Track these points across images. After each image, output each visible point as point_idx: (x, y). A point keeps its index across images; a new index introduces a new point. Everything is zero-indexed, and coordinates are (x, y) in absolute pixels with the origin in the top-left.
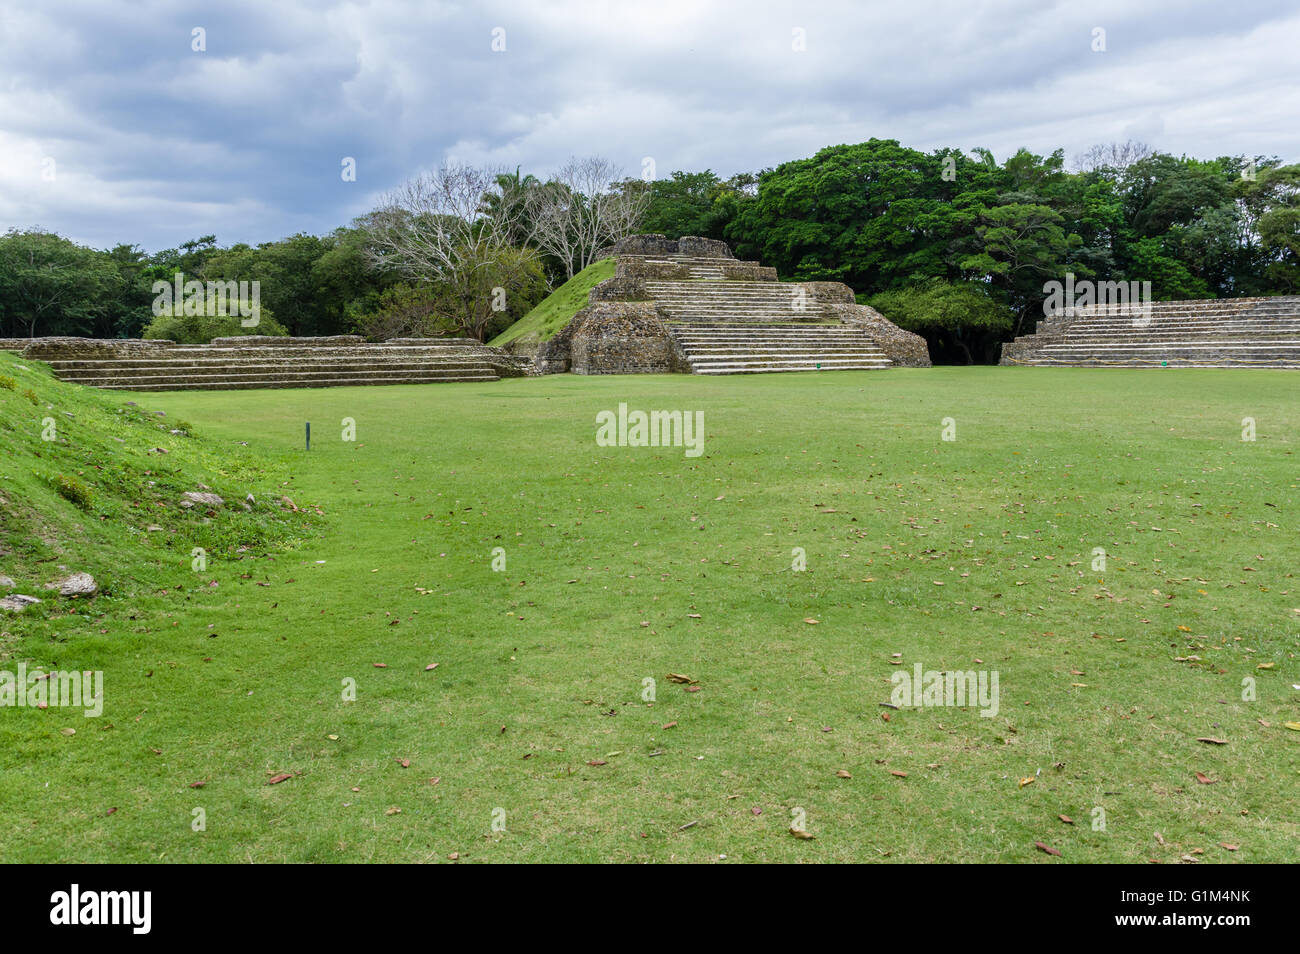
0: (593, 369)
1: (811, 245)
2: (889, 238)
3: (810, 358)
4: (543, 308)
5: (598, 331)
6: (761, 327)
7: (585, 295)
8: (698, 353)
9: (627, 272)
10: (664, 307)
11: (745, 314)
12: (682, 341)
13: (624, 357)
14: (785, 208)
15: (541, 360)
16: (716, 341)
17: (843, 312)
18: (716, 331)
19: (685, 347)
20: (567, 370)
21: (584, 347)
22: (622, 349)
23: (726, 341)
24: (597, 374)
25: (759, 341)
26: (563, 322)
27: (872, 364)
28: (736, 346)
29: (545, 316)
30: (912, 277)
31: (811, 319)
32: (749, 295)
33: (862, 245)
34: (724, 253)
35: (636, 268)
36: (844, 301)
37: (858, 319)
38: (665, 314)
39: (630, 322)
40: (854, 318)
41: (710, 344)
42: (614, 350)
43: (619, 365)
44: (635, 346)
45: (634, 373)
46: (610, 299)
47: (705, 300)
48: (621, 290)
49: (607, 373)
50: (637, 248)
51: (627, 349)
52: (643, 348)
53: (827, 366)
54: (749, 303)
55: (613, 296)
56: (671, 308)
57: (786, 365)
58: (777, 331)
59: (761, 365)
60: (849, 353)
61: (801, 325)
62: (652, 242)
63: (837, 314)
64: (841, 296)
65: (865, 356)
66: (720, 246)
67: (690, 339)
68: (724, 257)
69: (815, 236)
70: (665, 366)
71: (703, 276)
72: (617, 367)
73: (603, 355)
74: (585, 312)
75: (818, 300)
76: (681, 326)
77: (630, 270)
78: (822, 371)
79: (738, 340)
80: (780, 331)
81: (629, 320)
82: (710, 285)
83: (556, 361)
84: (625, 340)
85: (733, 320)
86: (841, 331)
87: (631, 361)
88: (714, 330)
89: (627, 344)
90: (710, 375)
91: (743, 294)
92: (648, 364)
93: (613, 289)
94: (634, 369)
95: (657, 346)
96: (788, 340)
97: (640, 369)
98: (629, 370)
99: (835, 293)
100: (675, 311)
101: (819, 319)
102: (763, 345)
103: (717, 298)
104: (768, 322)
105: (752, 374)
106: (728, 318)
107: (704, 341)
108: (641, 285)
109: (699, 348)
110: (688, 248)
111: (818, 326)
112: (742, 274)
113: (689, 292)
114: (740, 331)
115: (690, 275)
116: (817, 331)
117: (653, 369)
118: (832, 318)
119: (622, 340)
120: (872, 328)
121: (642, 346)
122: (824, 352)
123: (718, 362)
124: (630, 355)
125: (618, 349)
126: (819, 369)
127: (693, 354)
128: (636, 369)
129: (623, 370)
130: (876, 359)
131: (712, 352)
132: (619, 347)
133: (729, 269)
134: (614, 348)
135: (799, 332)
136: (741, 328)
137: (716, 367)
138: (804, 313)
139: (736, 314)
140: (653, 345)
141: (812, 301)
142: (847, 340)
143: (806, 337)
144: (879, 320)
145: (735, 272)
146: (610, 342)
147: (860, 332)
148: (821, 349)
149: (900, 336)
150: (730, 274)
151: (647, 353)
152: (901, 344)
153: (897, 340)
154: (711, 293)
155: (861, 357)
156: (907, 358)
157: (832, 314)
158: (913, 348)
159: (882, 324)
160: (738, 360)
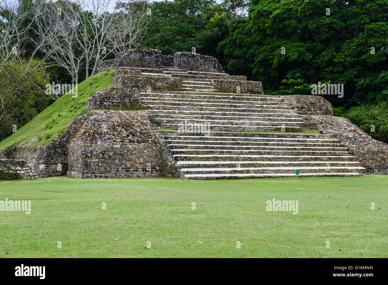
0: (87, 173)
1: (295, 61)
2: (363, 57)
3: (289, 165)
4: (46, 115)
5: (93, 137)
6: (245, 135)
7: (84, 104)
8: (186, 159)
9: (124, 83)
10: (157, 116)
11: (232, 124)
12: (172, 147)
13: (117, 162)
14: (271, 28)
15: (39, 164)
16: (203, 148)
17: (322, 123)
18: (204, 139)
19: (174, 153)
20: (64, 173)
21: (79, 152)
22: (115, 154)
23: (212, 148)
24: (91, 177)
25: (243, 148)
26: (61, 128)
27: (348, 171)
28: (222, 153)
29: (47, 122)
30: (385, 92)
31: (292, 129)
32: (235, 106)
33: (340, 63)
34: (215, 67)
35: (132, 80)
36: (322, 113)
37: (335, 129)
38: (157, 123)
39: (124, 129)
40: (331, 128)
41: (198, 151)
42: (108, 155)
43: (112, 170)
44: (128, 151)
45: (126, 176)
46: (106, 108)
47: (195, 110)
48: (117, 99)
49: (100, 177)
50: (134, 61)
51: (120, 154)
52: (135, 154)
53: (306, 172)
54: (236, 114)
55: (109, 105)
56: (163, 117)
57: (268, 172)
58: (260, 139)
59: (245, 171)
60: (324, 161)
61: (283, 135)
62: (149, 56)
63: (316, 124)
64: (320, 108)
65: (341, 164)
66: (211, 61)
67: (179, 146)
68: (214, 72)
69: (299, 54)
70: (156, 171)
71: (194, 88)
72: (110, 171)
73: (97, 160)
74: (82, 119)
75: (298, 112)
76: (171, 134)
77: (126, 81)
78: (301, 176)
79: (224, 147)
80: (263, 140)
81: (123, 127)
82: (201, 96)
83: (53, 165)
84: (118, 146)
85: (220, 129)
86: (319, 141)
87: (123, 166)
88: (202, 138)
89: (120, 150)
90: (197, 180)
91: (230, 105)
92: (139, 168)
93: (109, 98)
94: (126, 173)
95: (148, 152)
96: (270, 148)
97: (131, 173)
98: (121, 174)
99: (314, 106)
100: (166, 120)
101: (299, 129)
102: (247, 152)
103: (206, 108)
104: (252, 132)
105: (236, 179)
106: (215, 127)
107: (192, 148)
108: (136, 96)
109: (187, 154)
110: (182, 62)
111: (298, 135)
112: (230, 87)
113: (180, 102)
114: (225, 139)
115: (183, 87)
116: (297, 140)
117: (144, 173)
118: (311, 129)
119: (115, 146)
120: (347, 138)
121: (134, 152)
122: (304, 159)
123: (205, 168)
124: (123, 160)
125: (111, 155)
126: (298, 175)
127: (182, 160)
128: (128, 173)
129: (116, 173)
130: (351, 166)
131: (199, 158)
132: (112, 153)
133: (218, 82)
134: (108, 153)
135: (280, 140)
136: (227, 136)
137: (202, 172)
138: (286, 123)
139: (223, 124)
140: (145, 151)
141: (293, 113)
142: (324, 149)
143: (286, 146)
144: (354, 131)
145: (224, 85)
146: (104, 148)
147: (336, 141)
148: (301, 156)
149: (373, 146)
150: (219, 86)
151: (139, 158)
152: (373, 153)
153: (370, 149)
154: (201, 103)
155: (337, 165)
156: (379, 166)
157: (311, 124)
158: (385, 157)
159: (356, 135)
160: (223, 166)
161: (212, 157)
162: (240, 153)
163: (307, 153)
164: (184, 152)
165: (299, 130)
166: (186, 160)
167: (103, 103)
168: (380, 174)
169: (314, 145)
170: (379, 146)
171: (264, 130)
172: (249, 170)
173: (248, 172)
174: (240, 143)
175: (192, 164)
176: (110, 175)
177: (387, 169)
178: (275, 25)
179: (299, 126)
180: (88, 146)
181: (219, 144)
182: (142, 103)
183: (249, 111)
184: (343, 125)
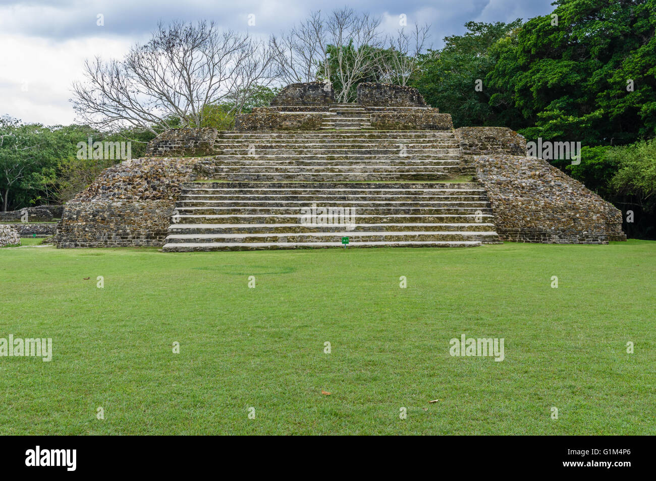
0: (65, 241)
6: (321, 186)
8: (186, 221)
10: (220, 163)
12: (179, 205)
13: (112, 225)
16: (230, 205)
17: (484, 166)
18: (245, 193)
22: (112, 214)
24: (69, 247)
25: (296, 205)
27: (461, 238)
28: (254, 211)
31: (429, 176)
32: (361, 147)
34: (412, 100)
35: (249, 119)
36: (506, 151)
37: (503, 175)
38: (204, 172)
39: (146, 181)
40: (498, 173)
42: (101, 216)
43: (102, 237)
44: (132, 211)
45: (120, 246)
47: (290, 154)
48: (177, 143)
49: (83, 246)
51: (119, 216)
52: (142, 215)
53: (380, 241)
54: (350, 157)
57: (310, 239)
58: (339, 191)
59: (269, 239)
60: (430, 222)
61: (386, 184)
62: (313, 91)
63: (475, 168)
64: (503, 145)
65: (455, 227)
66: (407, 92)
67: (190, 202)
68: (411, 106)
69: (561, 76)
71: (335, 127)
72: (99, 238)
73: (84, 223)
75: (464, 151)
76: (200, 186)
77: (241, 121)
78: (350, 247)
79: (264, 203)
80: (345, 192)
81: (146, 179)
84: (119, 204)
85: (306, 179)
86: (446, 192)
87: (121, 231)
88: (242, 191)
89: (121, 209)
90: (177, 251)
92: (141, 235)
93: (166, 142)
94: (121, 242)
95: (162, 211)
96: (343, 204)
97: (129, 241)
98: (114, 243)
99: (493, 141)
100: (228, 168)
101: (442, 175)
102: (296, 210)
103: (308, 151)
104: (358, 181)
105: (246, 250)
106: (298, 175)
107: (211, 205)
108: (206, 137)
109: (195, 214)
110: (361, 96)
111: (414, 184)
112: (398, 122)
113: (274, 144)
114: (280, 191)
115: (322, 125)
116: (406, 191)
118: (465, 175)
119: (114, 204)
120: (518, 187)
121: (141, 212)
122: (390, 220)
124: (121, 223)
125: (106, 216)
126: (347, 245)
127: (179, 223)
128: (123, 241)
129: (106, 241)
130: (474, 231)
131: (208, 220)
132: (108, 213)
133: (380, 117)
134: (101, 214)
135: (374, 192)
136: (290, 187)
137: (195, 240)
138: (425, 168)
139: (317, 171)
140: (157, 211)
141: (453, 153)
142: (443, 204)
143: (379, 200)
144: (539, 176)
145: (388, 121)
146: (98, 207)
147: (479, 192)
148: (387, 216)
149: (558, 198)
150: (379, 123)
151: (146, 220)
152: (555, 210)
153: (550, 204)
154: (307, 145)
155: (447, 229)
156: (563, 231)
157: (467, 169)
158: (578, 215)
159: (540, 182)
160: (239, 231)
161: (229, 219)
162: (284, 212)
163: (404, 210)
164: (191, 212)
165: (442, 177)
166: (186, 223)
167: (157, 149)
168: (562, 243)
169: (431, 199)
170: (571, 199)
171: (379, 179)
172: (277, 237)
173: (275, 239)
174: (298, 197)
175: (187, 229)
176: (96, 243)
177: (578, 236)
178: (539, 42)
179: (447, 171)
180: (76, 205)
181: (263, 200)
182: (215, 147)
183: (378, 152)
184: (522, 168)
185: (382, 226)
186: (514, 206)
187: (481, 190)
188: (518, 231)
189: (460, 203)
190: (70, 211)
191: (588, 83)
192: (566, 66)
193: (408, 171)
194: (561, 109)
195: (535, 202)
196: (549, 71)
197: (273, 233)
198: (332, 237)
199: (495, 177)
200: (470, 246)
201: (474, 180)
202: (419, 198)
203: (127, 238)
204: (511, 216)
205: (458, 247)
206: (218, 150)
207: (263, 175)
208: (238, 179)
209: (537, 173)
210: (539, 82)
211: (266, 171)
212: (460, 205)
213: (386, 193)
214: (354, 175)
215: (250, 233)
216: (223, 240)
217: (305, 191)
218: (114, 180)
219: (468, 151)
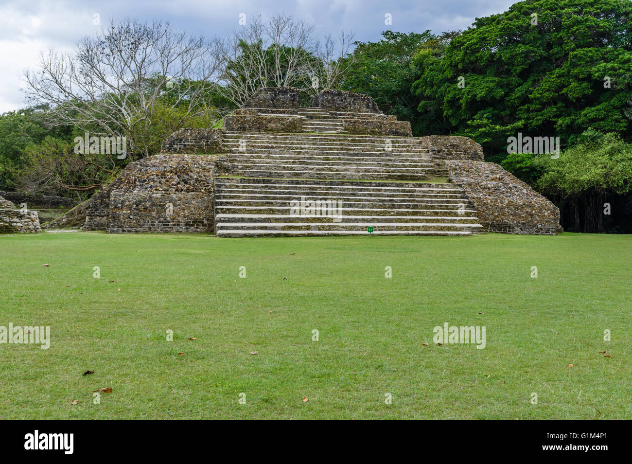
0: (113, 227)
3: (372, 220)
5: (132, 184)
6: (333, 183)
8: (229, 211)
10: (231, 161)
12: (219, 197)
13: (154, 214)
16: (262, 198)
17: (455, 169)
18: (270, 188)
22: (153, 204)
23: (274, 198)
24: (117, 232)
27: (455, 229)
28: (284, 204)
30: (585, 133)
31: (411, 176)
32: (348, 150)
34: (368, 107)
35: (238, 121)
36: (468, 157)
37: (471, 177)
38: (225, 168)
39: (176, 176)
40: (467, 176)
41: (250, 202)
42: (143, 206)
43: (146, 224)
45: (162, 232)
46: (176, 151)
47: (290, 154)
48: (190, 142)
49: (129, 231)
50: (265, 101)
51: (160, 205)
52: (179, 205)
53: (392, 230)
54: (342, 158)
55: (180, 148)
56: (241, 162)
57: (337, 228)
58: (348, 188)
59: (303, 227)
60: (428, 216)
61: (384, 183)
62: (283, 95)
63: (447, 171)
64: (465, 152)
65: (449, 220)
66: (364, 100)
67: (228, 195)
70: (203, 225)
71: (315, 130)
72: (143, 225)
73: (129, 212)
74: (137, 164)
75: (433, 156)
76: (229, 181)
77: (231, 122)
79: (290, 197)
80: (353, 189)
81: (176, 174)
82: (309, 138)
83: (98, 217)
84: (159, 195)
85: (311, 176)
86: (433, 190)
87: (162, 219)
88: (267, 186)
89: (160, 200)
90: (230, 237)
91: (341, 149)
92: (181, 222)
93: (181, 140)
94: (163, 228)
95: (197, 202)
97: (170, 228)
98: (157, 229)
99: (457, 148)
100: (242, 165)
103: (305, 152)
104: (354, 179)
105: (286, 237)
106: (304, 173)
107: (246, 198)
108: (215, 137)
109: (235, 205)
110: (325, 101)
111: (406, 184)
112: (366, 128)
113: (274, 145)
114: (299, 187)
115: (302, 128)
116: (402, 190)
117: (187, 228)
118: (440, 176)
119: (154, 195)
120: (485, 188)
121: (179, 202)
122: (397, 213)
123: (251, 222)
124: (162, 212)
125: (147, 206)
126: (372, 233)
127: (224, 213)
128: (165, 228)
129: (150, 228)
130: (463, 223)
131: (248, 211)
132: (150, 203)
133: (351, 123)
134: (143, 204)
135: (377, 189)
136: (306, 184)
137: (242, 228)
138: (406, 170)
139: (318, 170)
140: (193, 202)
141: (425, 157)
142: (435, 201)
143: (382, 197)
144: (500, 179)
145: (358, 126)
146: (140, 198)
147: (459, 191)
148: (394, 210)
149: (518, 198)
150: (351, 128)
151: (184, 210)
152: (517, 207)
153: (512, 202)
154: (303, 146)
155: (443, 221)
156: (523, 224)
157: (441, 171)
158: (534, 212)
159: (501, 184)
160: (277, 220)
161: (265, 210)
163: (405, 205)
164: (231, 203)
165: (422, 177)
166: (229, 213)
167: (173, 147)
168: (522, 234)
169: (423, 196)
170: (528, 199)
171: (372, 178)
172: (310, 226)
173: (308, 228)
174: (316, 192)
175: (233, 218)
176: (142, 229)
177: (534, 228)
178: (466, 58)
179: (424, 173)
180: (120, 196)
181: (287, 194)
182: (224, 146)
183: (364, 155)
184: (486, 172)
185: (392, 219)
186: (484, 203)
187: (461, 190)
188: (489, 224)
189: (448, 201)
190: (115, 201)
191: (510, 98)
192: (491, 82)
193: (393, 172)
194: (488, 119)
195: (501, 201)
196: (477, 85)
197: (304, 222)
198: (355, 227)
199: (465, 179)
200: (464, 235)
201: (450, 181)
202: (414, 195)
203: (168, 225)
204: (483, 212)
205: (455, 236)
206: (226, 149)
207: (275, 173)
208: (253, 175)
209: (498, 176)
210: (468, 95)
211: (275, 169)
212: (448, 202)
213: (386, 191)
214: (351, 174)
215: (286, 222)
216: (265, 228)
217: (320, 188)
218: (148, 173)
219: (437, 156)
